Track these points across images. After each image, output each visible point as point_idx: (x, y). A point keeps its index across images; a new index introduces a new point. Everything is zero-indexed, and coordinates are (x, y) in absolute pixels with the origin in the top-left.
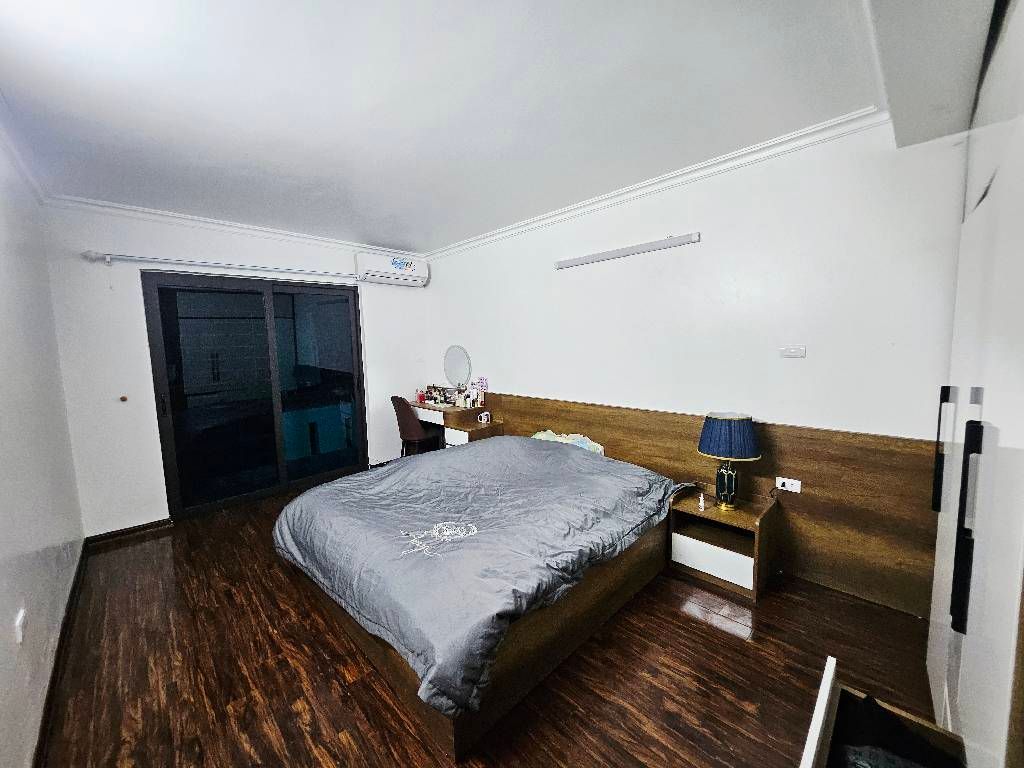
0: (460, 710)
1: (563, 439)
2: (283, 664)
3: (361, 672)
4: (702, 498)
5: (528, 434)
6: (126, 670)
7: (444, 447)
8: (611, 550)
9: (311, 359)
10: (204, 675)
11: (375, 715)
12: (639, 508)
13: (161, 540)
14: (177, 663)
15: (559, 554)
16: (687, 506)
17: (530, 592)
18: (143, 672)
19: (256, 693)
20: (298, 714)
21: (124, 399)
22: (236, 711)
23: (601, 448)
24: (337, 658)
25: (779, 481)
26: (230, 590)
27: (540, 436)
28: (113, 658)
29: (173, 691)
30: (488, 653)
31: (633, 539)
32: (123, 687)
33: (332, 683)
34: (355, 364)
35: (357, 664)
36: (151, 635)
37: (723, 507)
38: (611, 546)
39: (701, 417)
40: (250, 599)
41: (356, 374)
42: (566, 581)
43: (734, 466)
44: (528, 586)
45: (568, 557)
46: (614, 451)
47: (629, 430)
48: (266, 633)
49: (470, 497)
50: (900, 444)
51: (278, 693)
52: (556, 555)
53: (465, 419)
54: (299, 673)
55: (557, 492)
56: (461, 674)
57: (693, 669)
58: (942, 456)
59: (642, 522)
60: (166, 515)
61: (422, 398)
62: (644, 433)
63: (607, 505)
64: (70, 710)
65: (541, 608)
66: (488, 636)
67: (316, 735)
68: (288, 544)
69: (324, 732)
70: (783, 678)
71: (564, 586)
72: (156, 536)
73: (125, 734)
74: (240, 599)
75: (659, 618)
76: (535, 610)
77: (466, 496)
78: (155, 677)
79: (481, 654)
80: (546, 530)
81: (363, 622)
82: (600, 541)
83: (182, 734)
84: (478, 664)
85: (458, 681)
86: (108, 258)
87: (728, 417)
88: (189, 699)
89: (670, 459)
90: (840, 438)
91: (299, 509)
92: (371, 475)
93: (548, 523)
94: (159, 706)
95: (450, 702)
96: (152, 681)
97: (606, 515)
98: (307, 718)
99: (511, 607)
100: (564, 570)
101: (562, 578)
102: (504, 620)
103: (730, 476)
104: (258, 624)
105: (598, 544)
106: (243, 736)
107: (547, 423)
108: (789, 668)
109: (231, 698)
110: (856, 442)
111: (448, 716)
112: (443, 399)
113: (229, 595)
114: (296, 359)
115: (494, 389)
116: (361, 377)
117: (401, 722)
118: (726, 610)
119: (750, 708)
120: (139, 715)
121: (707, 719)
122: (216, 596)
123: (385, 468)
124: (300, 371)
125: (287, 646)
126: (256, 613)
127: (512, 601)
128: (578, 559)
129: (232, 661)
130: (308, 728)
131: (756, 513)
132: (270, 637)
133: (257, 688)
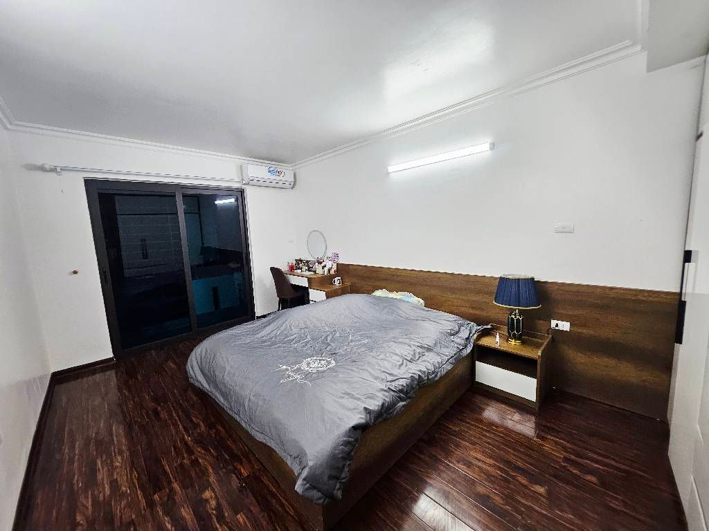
0: (327, 500)
1: (394, 295)
2: (195, 463)
3: (253, 467)
4: (498, 336)
5: (369, 292)
6: (80, 470)
7: (309, 303)
8: (433, 376)
9: (213, 242)
10: (138, 473)
11: (264, 501)
12: (452, 344)
13: (108, 373)
14: (118, 464)
15: (397, 379)
16: (486, 341)
17: (377, 408)
18: (93, 471)
19: (176, 486)
20: (207, 501)
21: (75, 272)
22: (161, 499)
23: (422, 301)
24: (235, 457)
25: (553, 323)
26: (156, 408)
27: (378, 293)
28: (71, 461)
29: (114, 485)
30: (347, 456)
31: (449, 367)
32: (78, 482)
33: (232, 477)
34: (244, 245)
35: (250, 462)
36: (99, 443)
37: (513, 342)
38: (433, 372)
39: (496, 278)
40: (170, 415)
41: (244, 251)
42: (402, 399)
43: (521, 312)
44: (374, 405)
45: (403, 382)
46: (431, 303)
47: (443, 288)
48: (183, 440)
49: (329, 338)
50: (646, 294)
51: (192, 486)
52: (394, 381)
53: (324, 282)
54: (207, 470)
55: (391, 334)
56: (327, 472)
57: (496, 461)
58: (684, 303)
59: (455, 354)
60: (111, 355)
61: (292, 268)
62: (453, 290)
63: (429, 342)
64: (39, 501)
65: (384, 420)
66: (346, 443)
67: (221, 518)
68: (197, 375)
69: (226, 514)
70: (562, 467)
71: (402, 404)
72: (103, 370)
73: (79, 518)
74: (163, 415)
75: (468, 423)
76: (380, 422)
77: (326, 337)
78: (102, 475)
79: (342, 457)
80: (386, 362)
81: (253, 433)
82: (424, 370)
83: (121, 518)
84: (340, 465)
85: (326, 478)
86: (59, 170)
87: (517, 277)
88: (126, 491)
89: (473, 308)
90: (599, 290)
91: (204, 350)
92: (257, 323)
93: (387, 357)
94: (104, 496)
95: (320, 494)
96: (100, 477)
97: (429, 349)
98: (213, 503)
99: (363, 421)
100: (401, 391)
101: (399, 397)
102: (358, 431)
103: (518, 320)
104: (177, 433)
105: (424, 372)
106: (166, 519)
107: (383, 284)
108: (566, 459)
109: (157, 490)
110: (612, 294)
111: (319, 504)
112: (307, 268)
113: (156, 413)
114: (203, 243)
115: (343, 260)
116: (248, 254)
117: (282, 506)
118: (517, 417)
119: (541, 490)
120: (90, 504)
121: (509, 498)
122: (147, 413)
123: (267, 319)
124: (205, 251)
125: (199, 449)
126: (175, 425)
127: (363, 416)
128: (410, 383)
129: (158, 461)
130: (214, 512)
131: (538, 346)
132: (186, 443)
133: (176, 481)
